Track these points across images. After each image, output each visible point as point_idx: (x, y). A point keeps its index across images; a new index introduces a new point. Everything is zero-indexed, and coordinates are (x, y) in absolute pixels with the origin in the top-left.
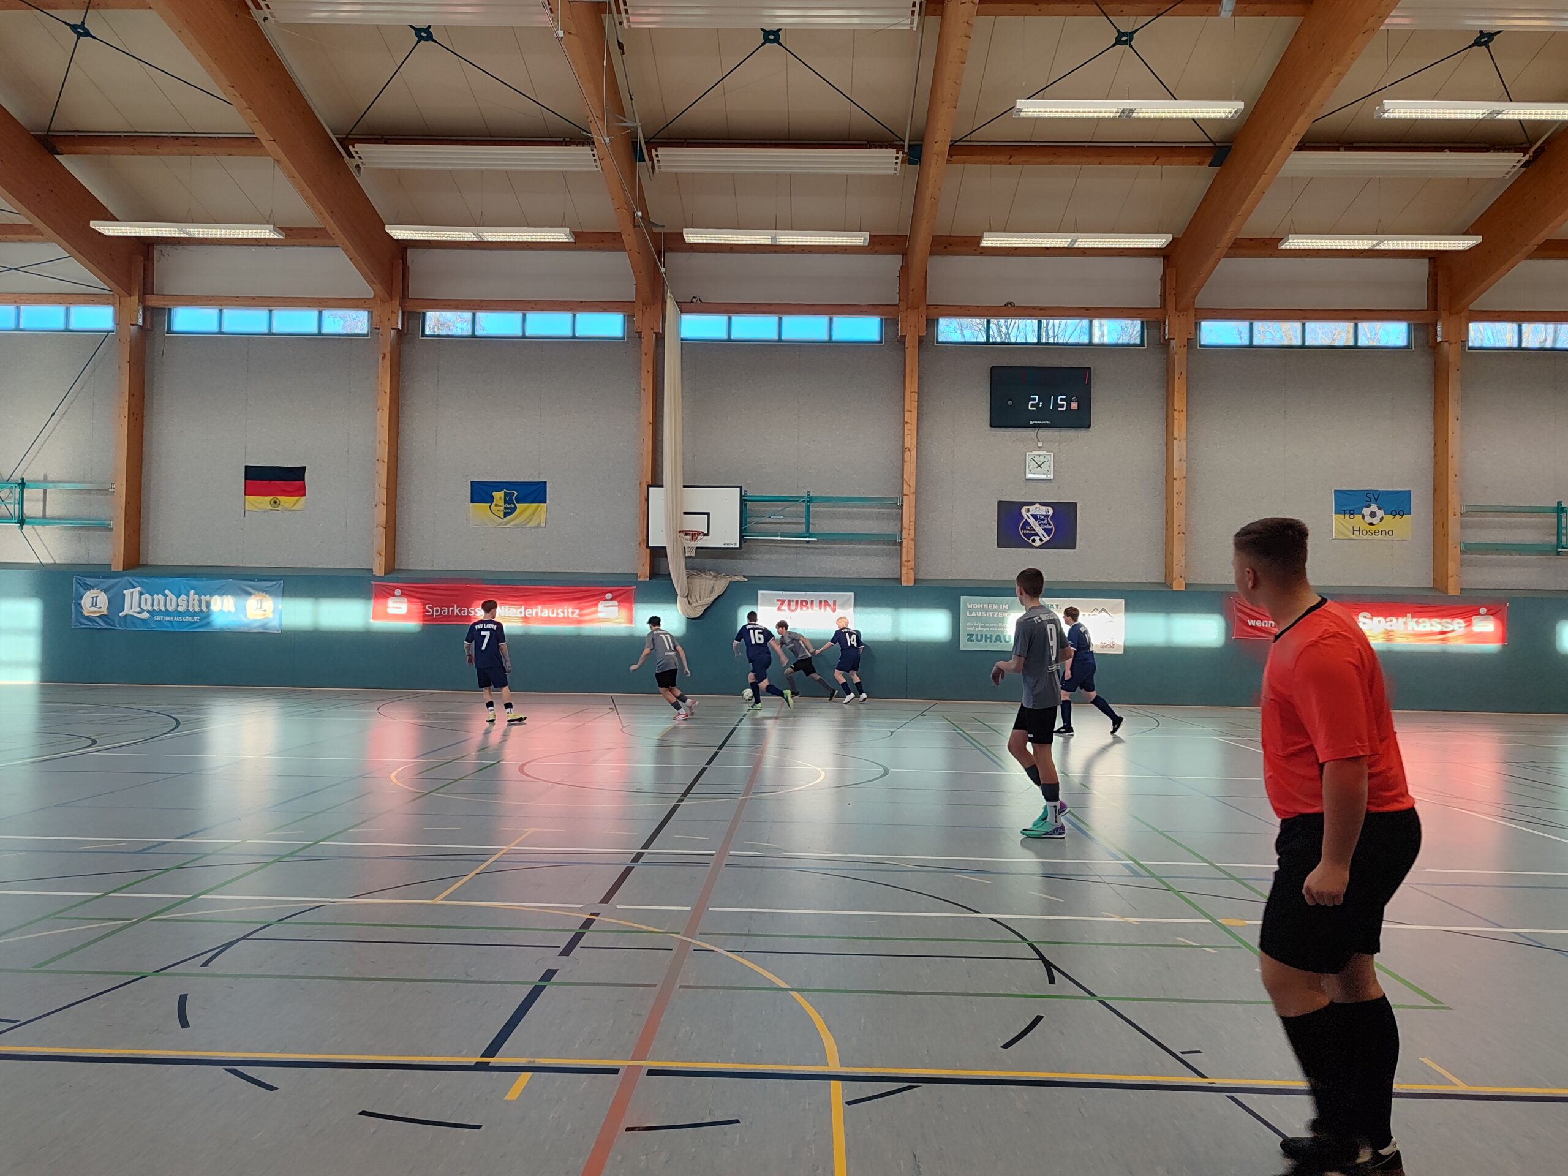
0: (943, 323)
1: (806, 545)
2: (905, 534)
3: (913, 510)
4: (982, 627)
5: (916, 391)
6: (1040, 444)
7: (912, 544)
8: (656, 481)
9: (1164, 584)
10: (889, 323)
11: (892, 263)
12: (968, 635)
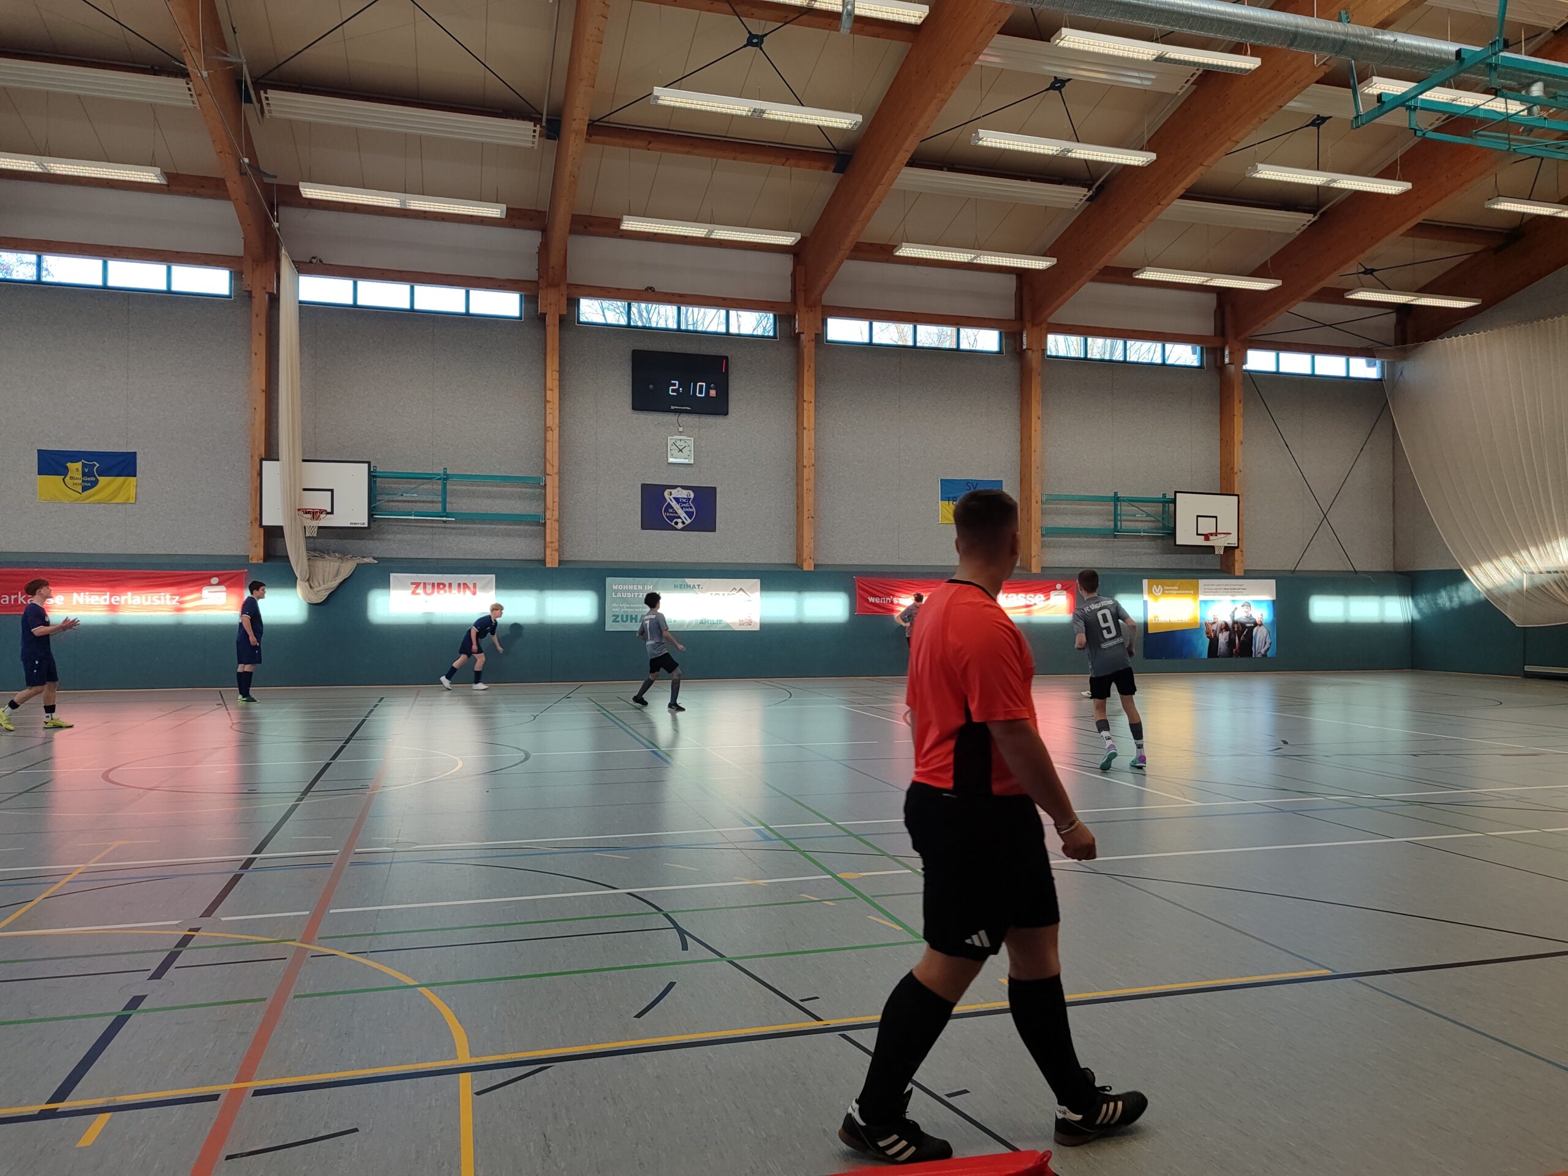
0: (584, 302)
1: (443, 525)
2: (548, 514)
3: (557, 490)
4: (627, 608)
5: (558, 369)
6: (681, 429)
7: (556, 525)
8: (271, 453)
9: (795, 565)
10: (529, 300)
11: (531, 239)
12: (613, 616)
